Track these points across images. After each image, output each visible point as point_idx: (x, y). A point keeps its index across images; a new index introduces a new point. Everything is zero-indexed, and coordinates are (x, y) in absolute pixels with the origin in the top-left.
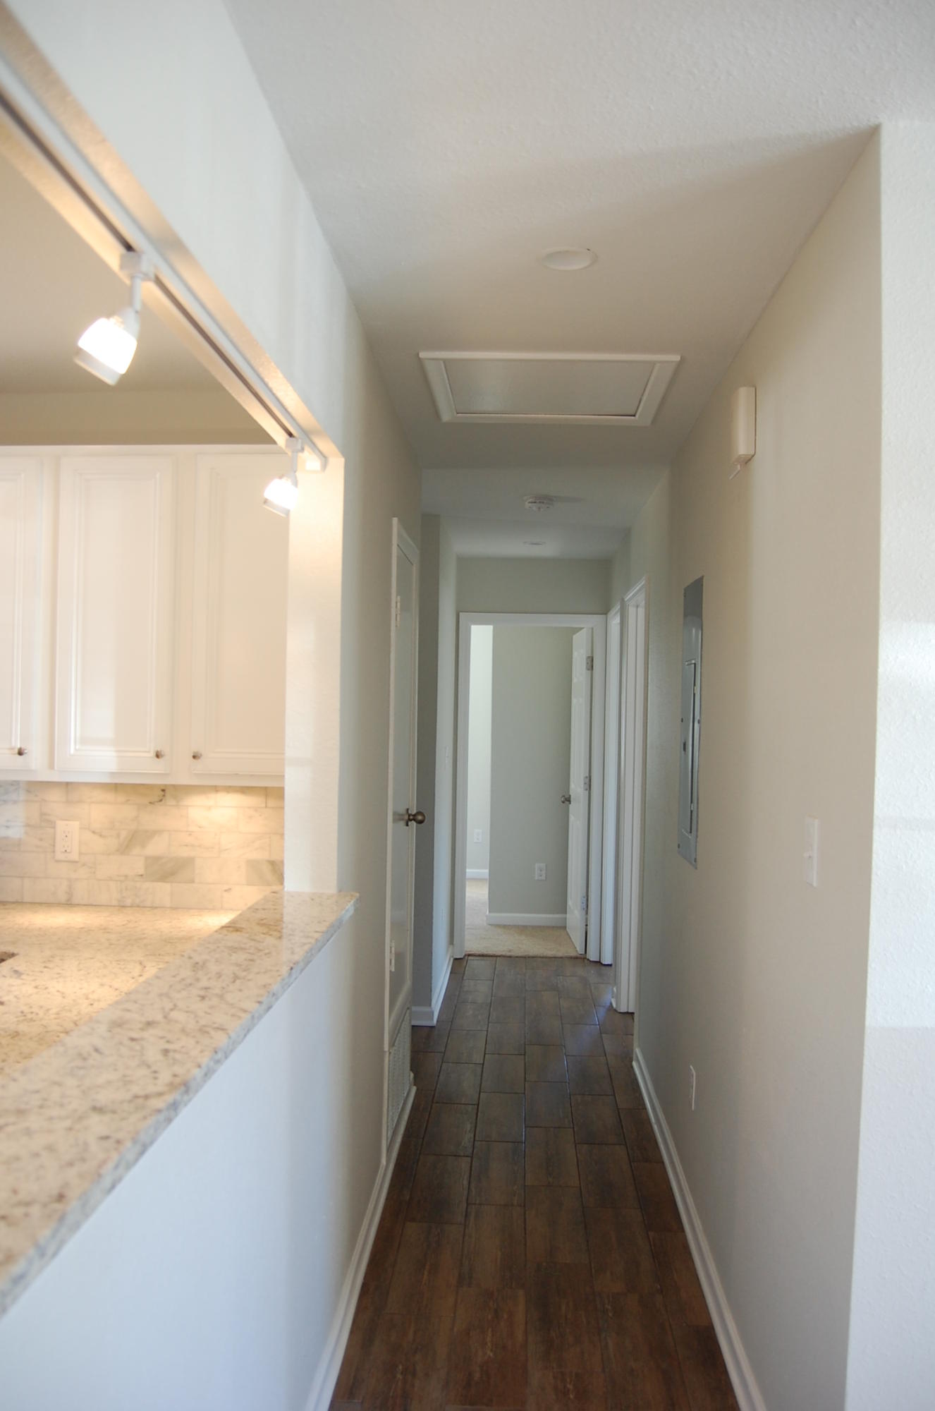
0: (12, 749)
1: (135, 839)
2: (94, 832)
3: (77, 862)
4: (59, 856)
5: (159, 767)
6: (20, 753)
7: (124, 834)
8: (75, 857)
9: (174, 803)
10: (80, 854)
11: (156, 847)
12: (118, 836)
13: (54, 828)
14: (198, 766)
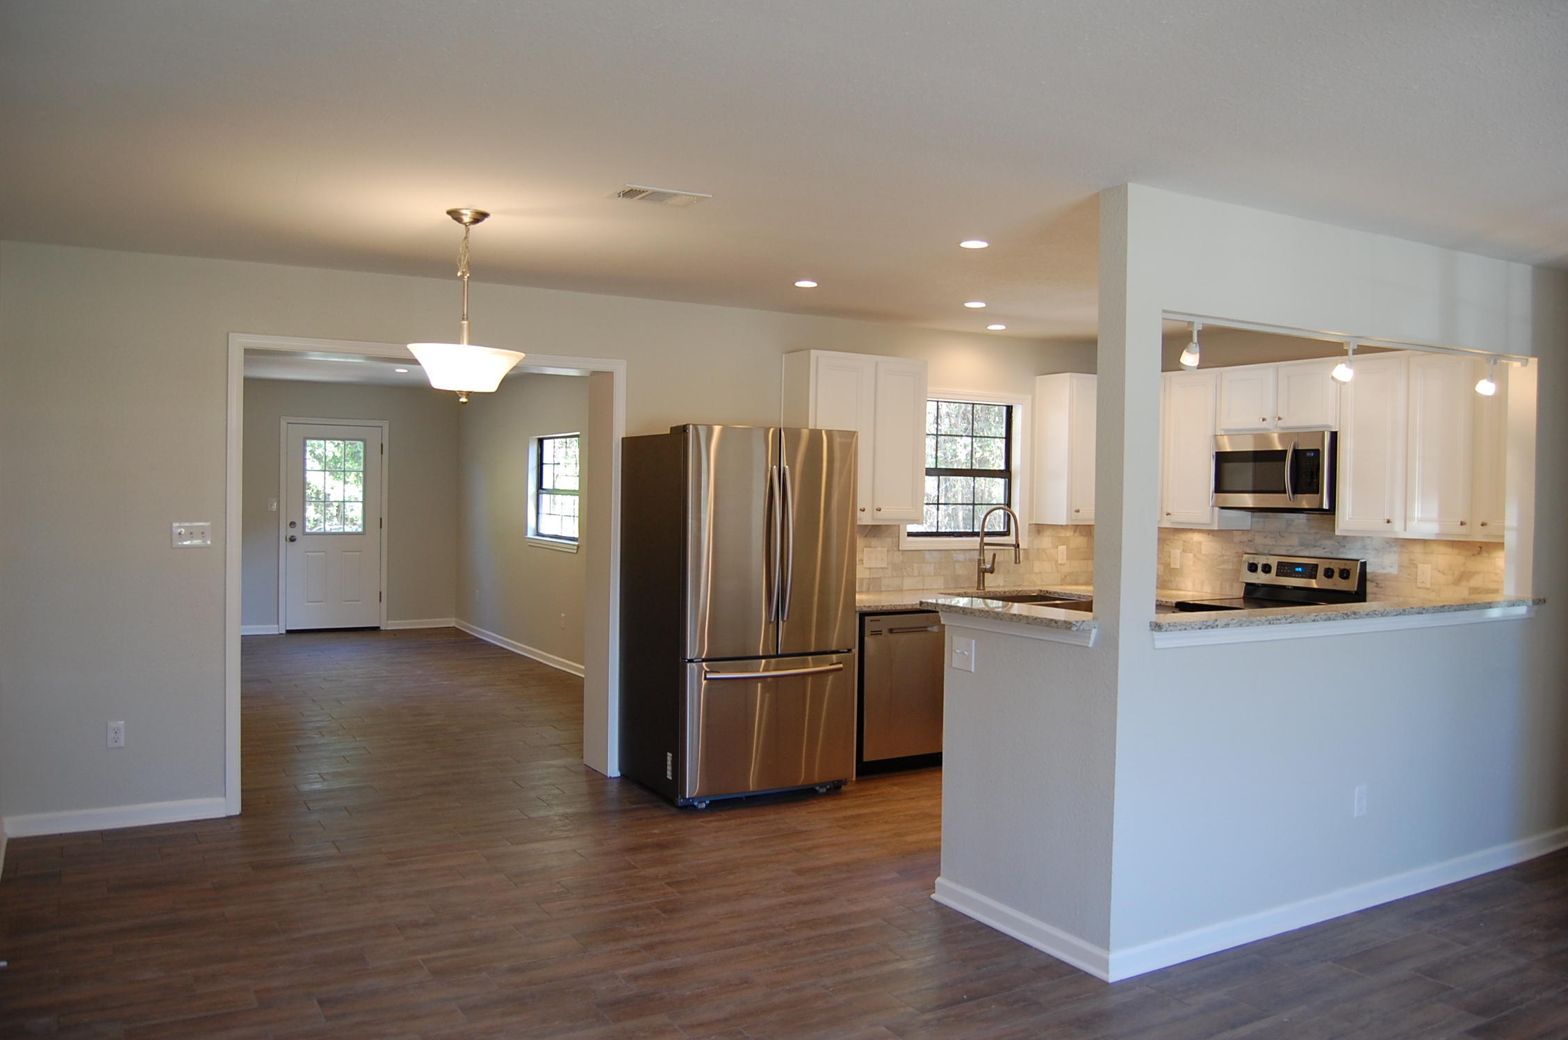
0: (1384, 520)
1: (1463, 577)
2: (1439, 571)
3: (1428, 589)
4: (1420, 585)
5: (1463, 530)
6: (1388, 522)
7: (1457, 573)
8: (1428, 585)
9: (1486, 555)
10: (1431, 584)
11: (1476, 582)
12: (1453, 574)
13: (1417, 568)
14: (1485, 530)
